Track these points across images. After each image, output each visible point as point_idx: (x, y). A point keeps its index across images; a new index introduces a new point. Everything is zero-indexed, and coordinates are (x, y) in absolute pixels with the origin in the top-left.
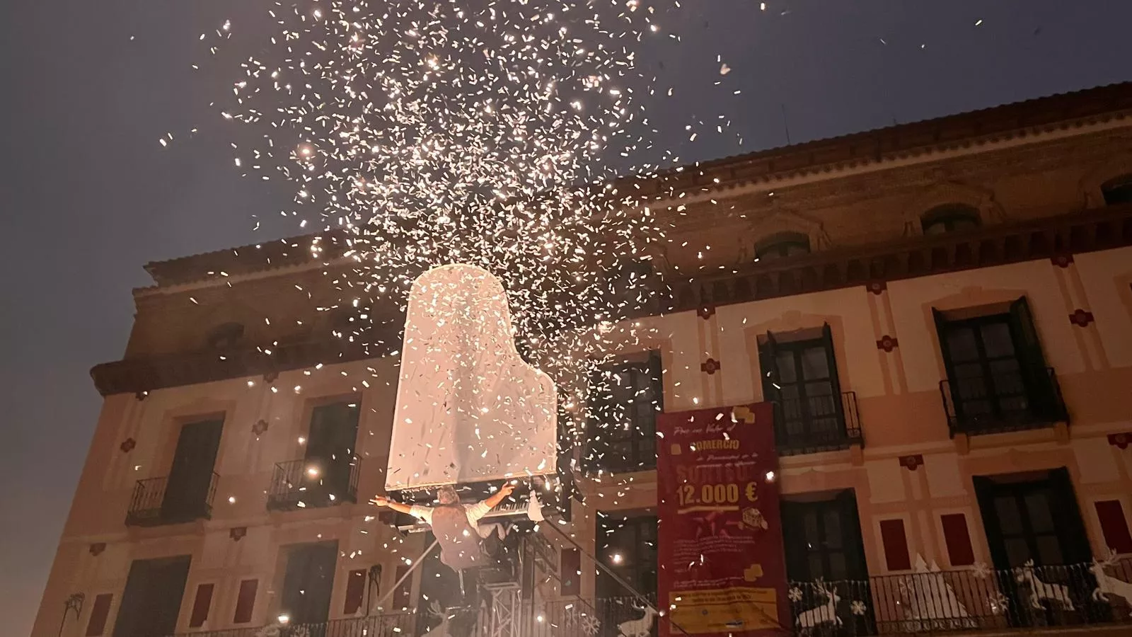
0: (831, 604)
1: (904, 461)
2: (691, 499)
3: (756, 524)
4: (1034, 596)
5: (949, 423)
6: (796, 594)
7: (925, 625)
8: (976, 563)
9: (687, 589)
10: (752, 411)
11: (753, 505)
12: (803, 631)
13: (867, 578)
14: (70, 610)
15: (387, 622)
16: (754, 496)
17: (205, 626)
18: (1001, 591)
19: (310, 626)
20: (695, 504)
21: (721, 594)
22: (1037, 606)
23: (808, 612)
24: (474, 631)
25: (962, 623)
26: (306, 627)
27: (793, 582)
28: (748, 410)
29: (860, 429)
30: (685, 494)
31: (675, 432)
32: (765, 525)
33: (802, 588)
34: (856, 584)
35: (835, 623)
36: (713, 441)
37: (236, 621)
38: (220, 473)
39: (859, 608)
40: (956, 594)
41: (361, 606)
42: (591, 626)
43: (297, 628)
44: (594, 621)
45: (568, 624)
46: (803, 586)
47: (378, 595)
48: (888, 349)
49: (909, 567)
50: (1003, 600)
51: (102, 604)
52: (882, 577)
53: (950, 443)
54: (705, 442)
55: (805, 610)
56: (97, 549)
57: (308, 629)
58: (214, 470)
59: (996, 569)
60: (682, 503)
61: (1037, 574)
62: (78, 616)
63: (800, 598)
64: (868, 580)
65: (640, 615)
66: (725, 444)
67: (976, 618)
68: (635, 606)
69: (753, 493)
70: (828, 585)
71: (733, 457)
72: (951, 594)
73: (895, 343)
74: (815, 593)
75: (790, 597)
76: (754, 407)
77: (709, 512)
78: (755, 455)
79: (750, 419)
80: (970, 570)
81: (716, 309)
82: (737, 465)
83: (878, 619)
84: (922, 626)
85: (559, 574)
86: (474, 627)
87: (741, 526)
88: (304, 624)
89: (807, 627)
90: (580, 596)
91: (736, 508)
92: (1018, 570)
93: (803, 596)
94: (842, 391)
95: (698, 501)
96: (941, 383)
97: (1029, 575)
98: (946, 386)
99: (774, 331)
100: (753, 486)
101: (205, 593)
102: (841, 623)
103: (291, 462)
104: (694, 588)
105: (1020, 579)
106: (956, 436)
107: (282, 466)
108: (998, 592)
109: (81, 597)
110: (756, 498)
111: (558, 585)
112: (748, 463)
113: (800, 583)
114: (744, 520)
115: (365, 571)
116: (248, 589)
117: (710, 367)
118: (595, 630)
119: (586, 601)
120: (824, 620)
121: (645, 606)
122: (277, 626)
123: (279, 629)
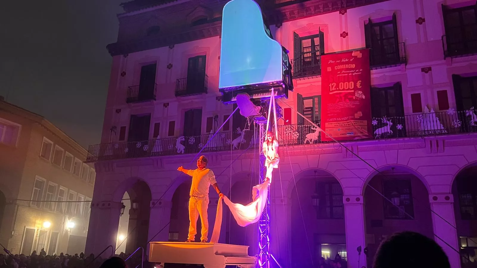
0: (388, 126)
1: (423, 70)
2: (335, 88)
3: (360, 97)
4: (473, 120)
5: (444, 54)
6: (375, 123)
7: (426, 133)
8: (450, 109)
9: (333, 121)
10: (361, 52)
11: (360, 89)
12: (377, 136)
13: (403, 115)
14: (113, 132)
15: (222, 135)
16: (360, 86)
17: (159, 137)
18: (459, 119)
19: (195, 137)
20: (337, 90)
21: (346, 123)
22: (473, 124)
23: (379, 129)
25: (441, 131)
26: (193, 137)
27: (374, 118)
28: (359, 52)
29: (405, 57)
30: (332, 86)
31: (329, 62)
32: (364, 97)
33: (377, 120)
34: (399, 118)
35: (390, 133)
36: (344, 65)
37: (169, 135)
38: (157, 84)
39: (399, 127)
40: (440, 121)
41: (212, 130)
42: (295, 135)
43: (190, 138)
44: (297, 134)
45: (287, 134)
46: (378, 119)
47: (218, 126)
48: (421, 23)
49: (421, 111)
50: (460, 122)
51: (123, 129)
52: (410, 115)
53: (444, 61)
54: (341, 66)
55: (378, 128)
56: (118, 111)
58: (155, 82)
59: (458, 111)
60: (331, 90)
61: (475, 112)
62: (115, 133)
64: (404, 117)
65: (314, 131)
66: (349, 66)
67: (447, 129)
68: (312, 128)
69: (360, 85)
70: (388, 119)
71: (352, 71)
72: (438, 121)
73: (424, 20)
74: (382, 122)
75: (373, 123)
76: (361, 51)
77: (342, 93)
78: (361, 70)
79: (360, 55)
80: (446, 112)
82: (354, 74)
83: (407, 131)
84: (425, 133)
85: (283, 118)
86: (253, 136)
87: (354, 98)
89: (379, 134)
91: (353, 91)
92: (467, 111)
93: (378, 123)
94: (399, 42)
95: (338, 89)
96: (442, 37)
97: (471, 113)
98: (445, 38)
99: (371, 19)
100: (360, 82)
101: (157, 126)
102: (392, 132)
103: (182, 79)
104: (335, 121)
105: (467, 114)
106: (447, 58)
107: (179, 80)
108: (458, 119)
109: (116, 127)
110: (361, 87)
111: (283, 121)
112: (358, 73)
113: (377, 118)
114: (356, 96)
115: (212, 118)
116: (172, 124)
117: (344, 35)
118: (297, 137)
119: (294, 127)
120: (385, 131)
121: (316, 128)
122: (184, 137)
123: (184, 138)
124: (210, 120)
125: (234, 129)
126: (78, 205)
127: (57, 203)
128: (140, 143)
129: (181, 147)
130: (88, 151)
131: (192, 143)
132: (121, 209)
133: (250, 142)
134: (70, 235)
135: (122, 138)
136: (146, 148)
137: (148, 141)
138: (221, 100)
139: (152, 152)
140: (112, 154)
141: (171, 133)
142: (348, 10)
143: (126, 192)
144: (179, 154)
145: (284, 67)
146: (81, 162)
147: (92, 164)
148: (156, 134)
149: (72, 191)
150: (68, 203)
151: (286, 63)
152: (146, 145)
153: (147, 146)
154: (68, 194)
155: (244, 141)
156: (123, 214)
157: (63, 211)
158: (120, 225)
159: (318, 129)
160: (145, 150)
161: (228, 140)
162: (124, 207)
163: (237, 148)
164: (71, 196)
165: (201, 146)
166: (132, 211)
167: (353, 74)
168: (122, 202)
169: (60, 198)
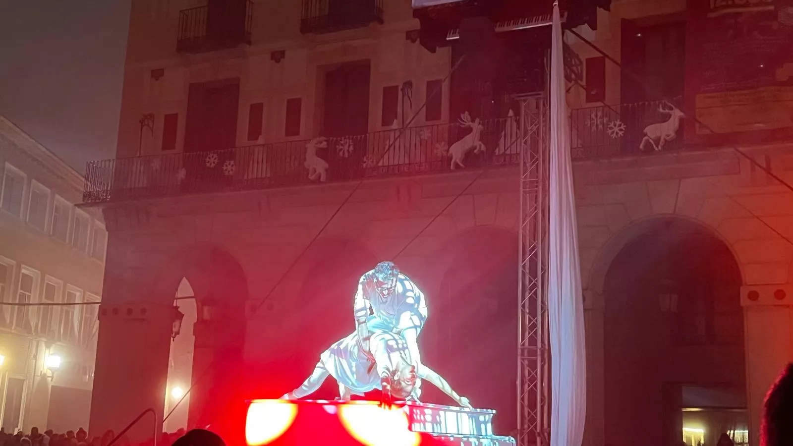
2: (723, 1)
9: (716, 91)
14: (145, 128)
15: (422, 134)
17: (260, 140)
19: (352, 138)
20: (728, 6)
21: (750, 94)
24: (503, 137)
26: (349, 138)
37: (288, 134)
41: (397, 119)
42: (616, 129)
43: (341, 140)
44: (620, 125)
45: (594, 128)
47: (411, 109)
51: (171, 120)
56: (157, 74)
57: (351, 141)
60: (712, 6)
62: (152, 131)
65: (665, 118)
68: (661, 110)
77: (740, 14)
85: (584, 83)
87: (775, 26)
88: (347, 137)
90: (605, 102)
91: (771, 8)
95: (730, 3)
101: (256, 110)
104: (722, 90)
109: (151, 116)
111: (583, 93)
114: (779, 20)
115: (397, 87)
116: (294, 107)
118: (621, 133)
119: (611, 107)
121: (671, 109)
122: (323, 138)
123: (326, 141)
124: (390, 94)
125: (455, 115)
126: (67, 312)
127: (17, 306)
128: (215, 156)
129: (318, 166)
130: (87, 179)
131: (346, 155)
132: (174, 321)
133: (496, 149)
134: (52, 386)
135: (168, 141)
136: (229, 168)
137: (233, 149)
138: (418, 40)
139: (246, 177)
140: (145, 186)
141: (293, 128)
143: (185, 279)
144: (313, 182)
146: (70, 204)
147: (99, 211)
148: (255, 131)
149: (51, 280)
150: (42, 306)
152: (230, 160)
153: (232, 162)
154: (42, 285)
155: (480, 146)
156: (177, 333)
157: (33, 329)
158: (171, 362)
159: (677, 114)
160: (227, 173)
161: (437, 145)
162: (180, 316)
163: (461, 165)
164: (50, 290)
165: (368, 162)
166: (201, 326)
168: (175, 305)
169: (22, 296)
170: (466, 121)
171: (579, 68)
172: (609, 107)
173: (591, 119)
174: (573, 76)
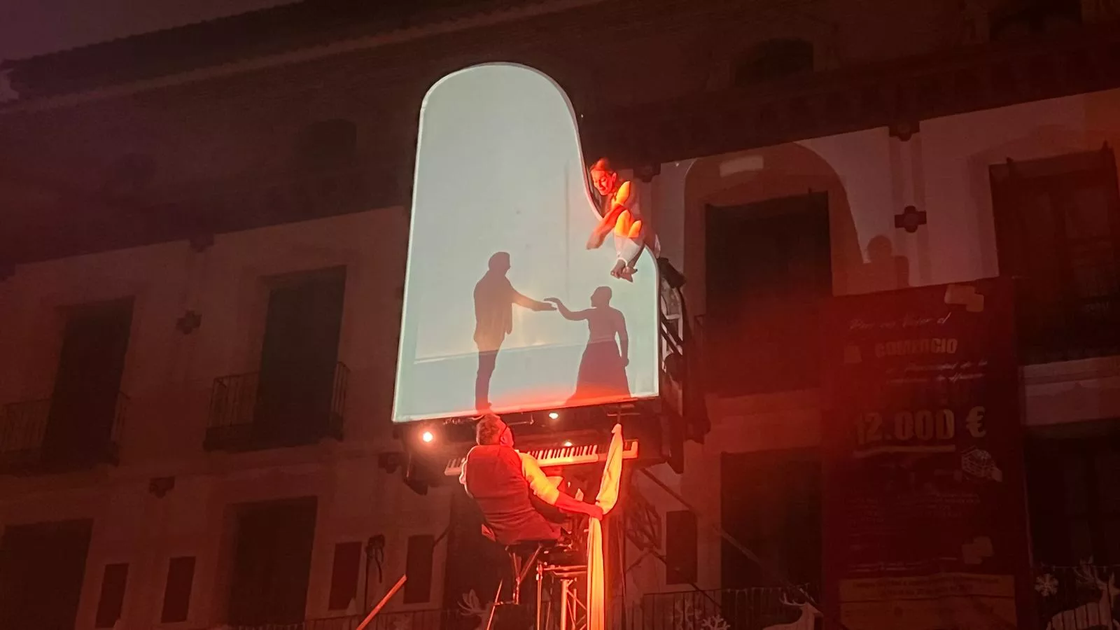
2: (877, 433)
3: (983, 474)
6: (1047, 585)
9: (872, 575)
10: (979, 291)
11: (979, 443)
16: (980, 430)
17: (118, 627)
19: (277, 629)
20: (884, 442)
21: (924, 583)
23: (1066, 612)
26: (271, 629)
27: (1043, 566)
28: (973, 291)
30: (867, 426)
31: (851, 328)
32: (997, 475)
33: (1057, 575)
36: (914, 341)
37: (166, 618)
38: (130, 396)
41: (354, 599)
44: (721, 624)
45: (680, 627)
46: (1059, 571)
47: (381, 581)
54: (900, 343)
58: (122, 389)
60: (861, 441)
63: (1054, 591)
65: (793, 616)
66: (933, 346)
68: (786, 602)
69: (979, 425)
71: (946, 366)
75: (1038, 588)
76: (978, 285)
77: (904, 455)
78: (983, 363)
79: (976, 304)
81: (922, 123)
82: (954, 379)
85: (663, 552)
87: (958, 476)
88: (268, 626)
90: (697, 584)
91: (952, 448)
93: (1059, 588)
99: (1018, 158)
100: (979, 414)
101: (116, 577)
103: (238, 376)
104: (880, 574)
107: (226, 382)
110: (984, 433)
111: (662, 567)
112: (971, 376)
113: (1054, 567)
114: (964, 468)
115: (359, 544)
116: (181, 571)
117: (910, 219)
119: (707, 593)
120: (1091, 624)
121: (801, 601)
124: (347, 557)
138: (398, 469)
141: (176, 607)
142: (923, 124)
145: (664, 342)
151: (672, 327)
159: (810, 609)
167: (952, 379)
170: (470, 605)
171: (655, 527)
172: (703, 592)
173: (675, 612)
174: (646, 540)
